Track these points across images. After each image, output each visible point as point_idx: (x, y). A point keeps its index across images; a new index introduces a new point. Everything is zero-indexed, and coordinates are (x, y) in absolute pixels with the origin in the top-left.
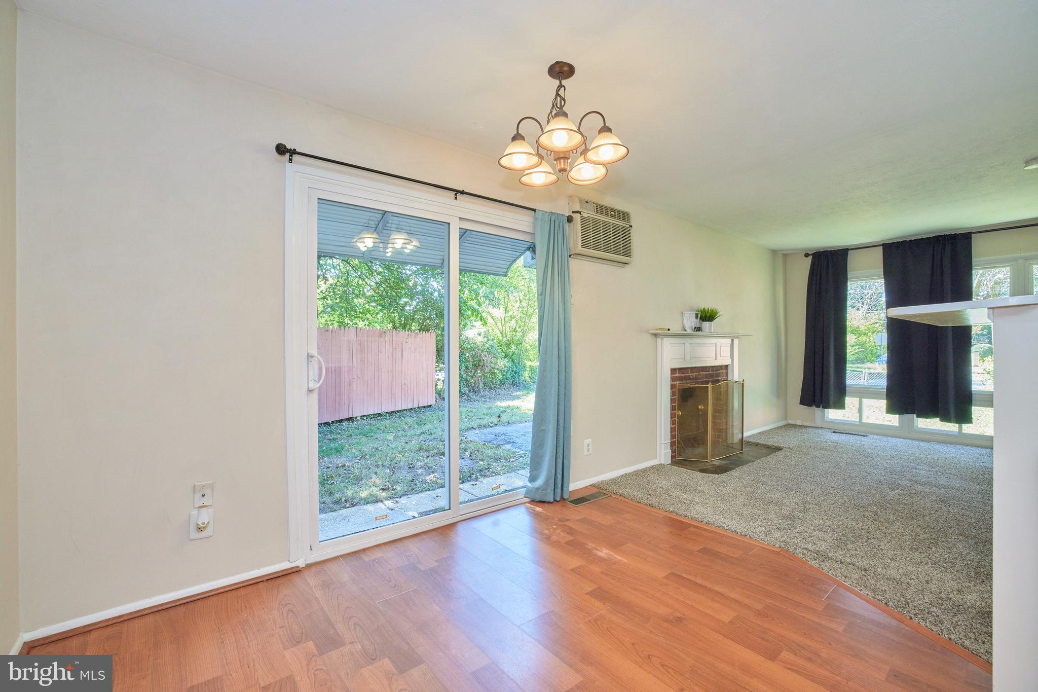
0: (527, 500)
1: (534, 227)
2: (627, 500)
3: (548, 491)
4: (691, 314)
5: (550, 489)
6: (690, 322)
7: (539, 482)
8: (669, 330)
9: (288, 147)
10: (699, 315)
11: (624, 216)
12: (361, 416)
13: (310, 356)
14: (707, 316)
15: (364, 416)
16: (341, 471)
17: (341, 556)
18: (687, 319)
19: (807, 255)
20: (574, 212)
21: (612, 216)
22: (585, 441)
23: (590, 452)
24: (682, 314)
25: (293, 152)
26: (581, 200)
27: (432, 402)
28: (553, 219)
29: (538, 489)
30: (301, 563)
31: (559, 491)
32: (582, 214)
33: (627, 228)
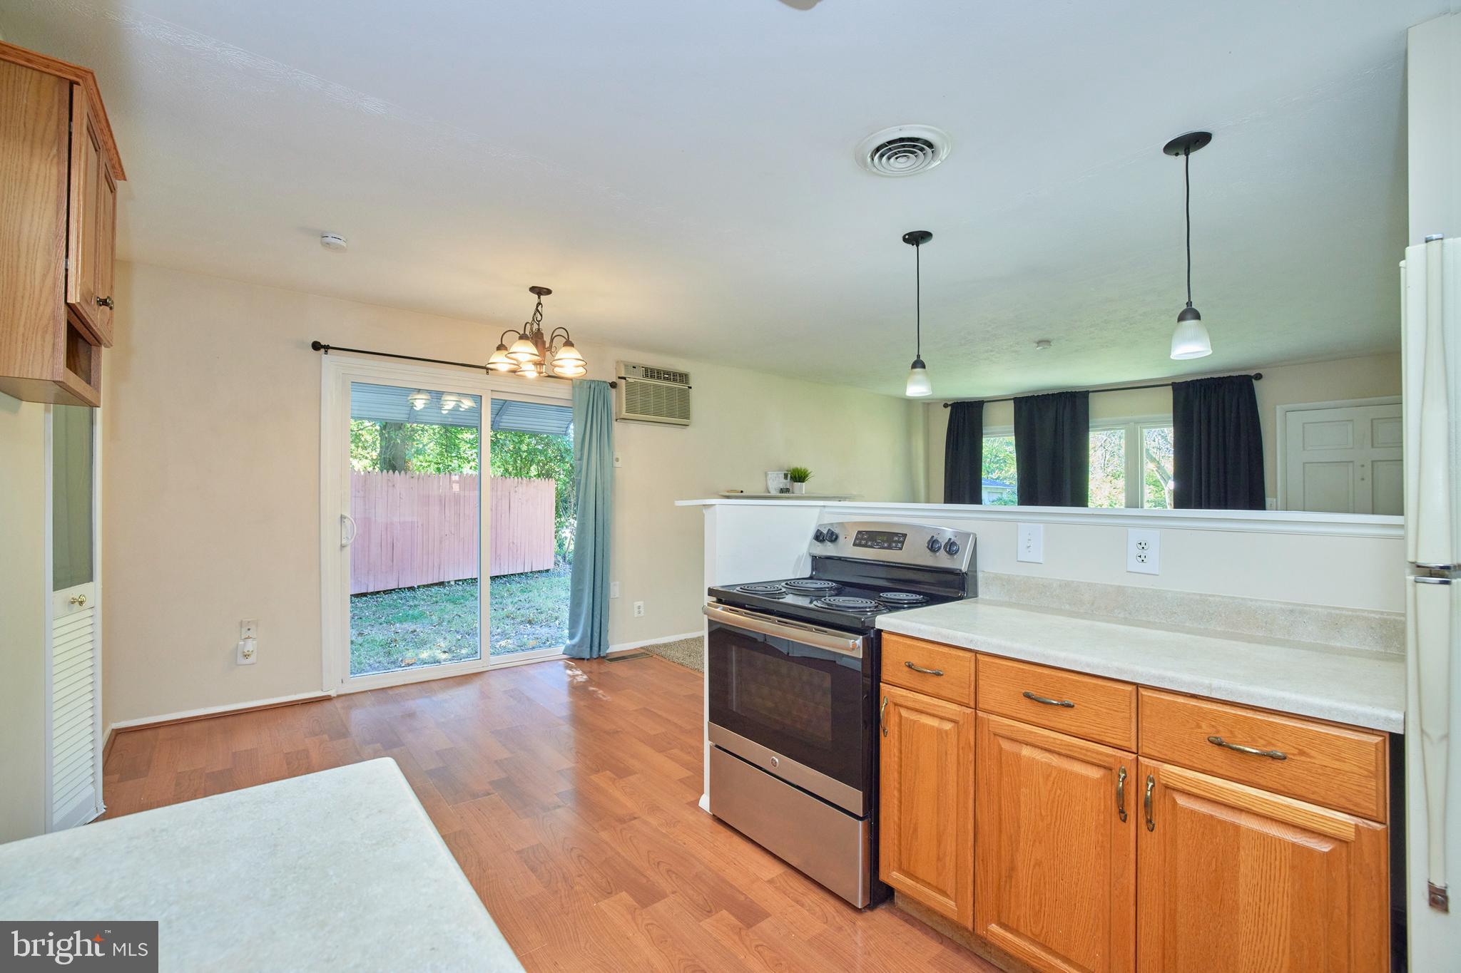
0: (565, 656)
1: (573, 395)
2: (664, 660)
3: (584, 648)
4: (777, 474)
5: (585, 646)
6: (777, 481)
7: (576, 640)
8: (742, 492)
9: (323, 344)
10: (789, 476)
11: (683, 377)
12: (456, 581)
13: (342, 517)
14: (798, 476)
15: (459, 580)
16: (409, 637)
17: (370, 691)
18: (771, 480)
19: (946, 406)
20: (619, 378)
21: (665, 378)
22: (635, 603)
23: (642, 614)
24: (766, 474)
25: (327, 348)
26: (626, 366)
27: (551, 566)
28: (593, 386)
29: (574, 646)
30: (333, 693)
31: (596, 648)
32: (627, 379)
33: (684, 390)
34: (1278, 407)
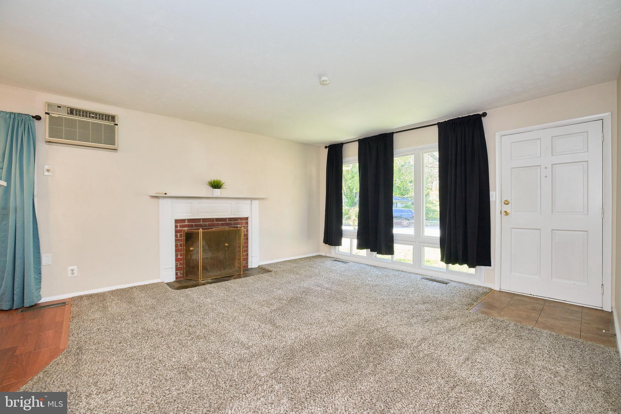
8: (166, 194)
19: (326, 147)
20: (46, 113)
21: (93, 117)
22: (69, 268)
23: (75, 275)
26: (50, 105)
32: (50, 114)
33: (112, 126)
34: (496, 133)
